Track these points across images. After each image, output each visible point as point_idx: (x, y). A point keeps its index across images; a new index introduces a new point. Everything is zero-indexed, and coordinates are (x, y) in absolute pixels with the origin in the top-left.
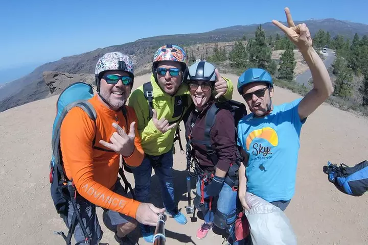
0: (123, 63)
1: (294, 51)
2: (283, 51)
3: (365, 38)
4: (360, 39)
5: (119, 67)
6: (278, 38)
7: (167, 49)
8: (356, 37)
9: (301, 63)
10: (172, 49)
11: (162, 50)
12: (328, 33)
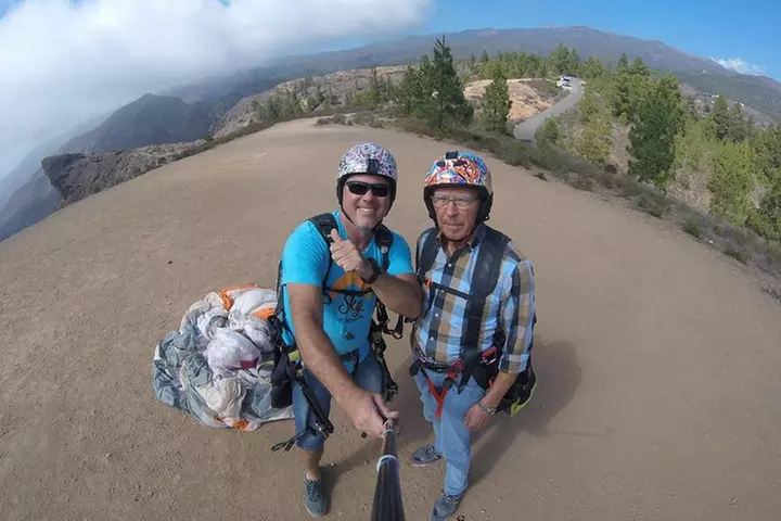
0: (375, 161)
1: (508, 81)
2: (488, 82)
3: (639, 61)
4: (631, 63)
5: (368, 169)
6: (486, 59)
7: (446, 161)
8: (624, 61)
9: (522, 103)
10: (456, 160)
11: (439, 164)
12: (574, 51)
